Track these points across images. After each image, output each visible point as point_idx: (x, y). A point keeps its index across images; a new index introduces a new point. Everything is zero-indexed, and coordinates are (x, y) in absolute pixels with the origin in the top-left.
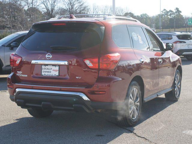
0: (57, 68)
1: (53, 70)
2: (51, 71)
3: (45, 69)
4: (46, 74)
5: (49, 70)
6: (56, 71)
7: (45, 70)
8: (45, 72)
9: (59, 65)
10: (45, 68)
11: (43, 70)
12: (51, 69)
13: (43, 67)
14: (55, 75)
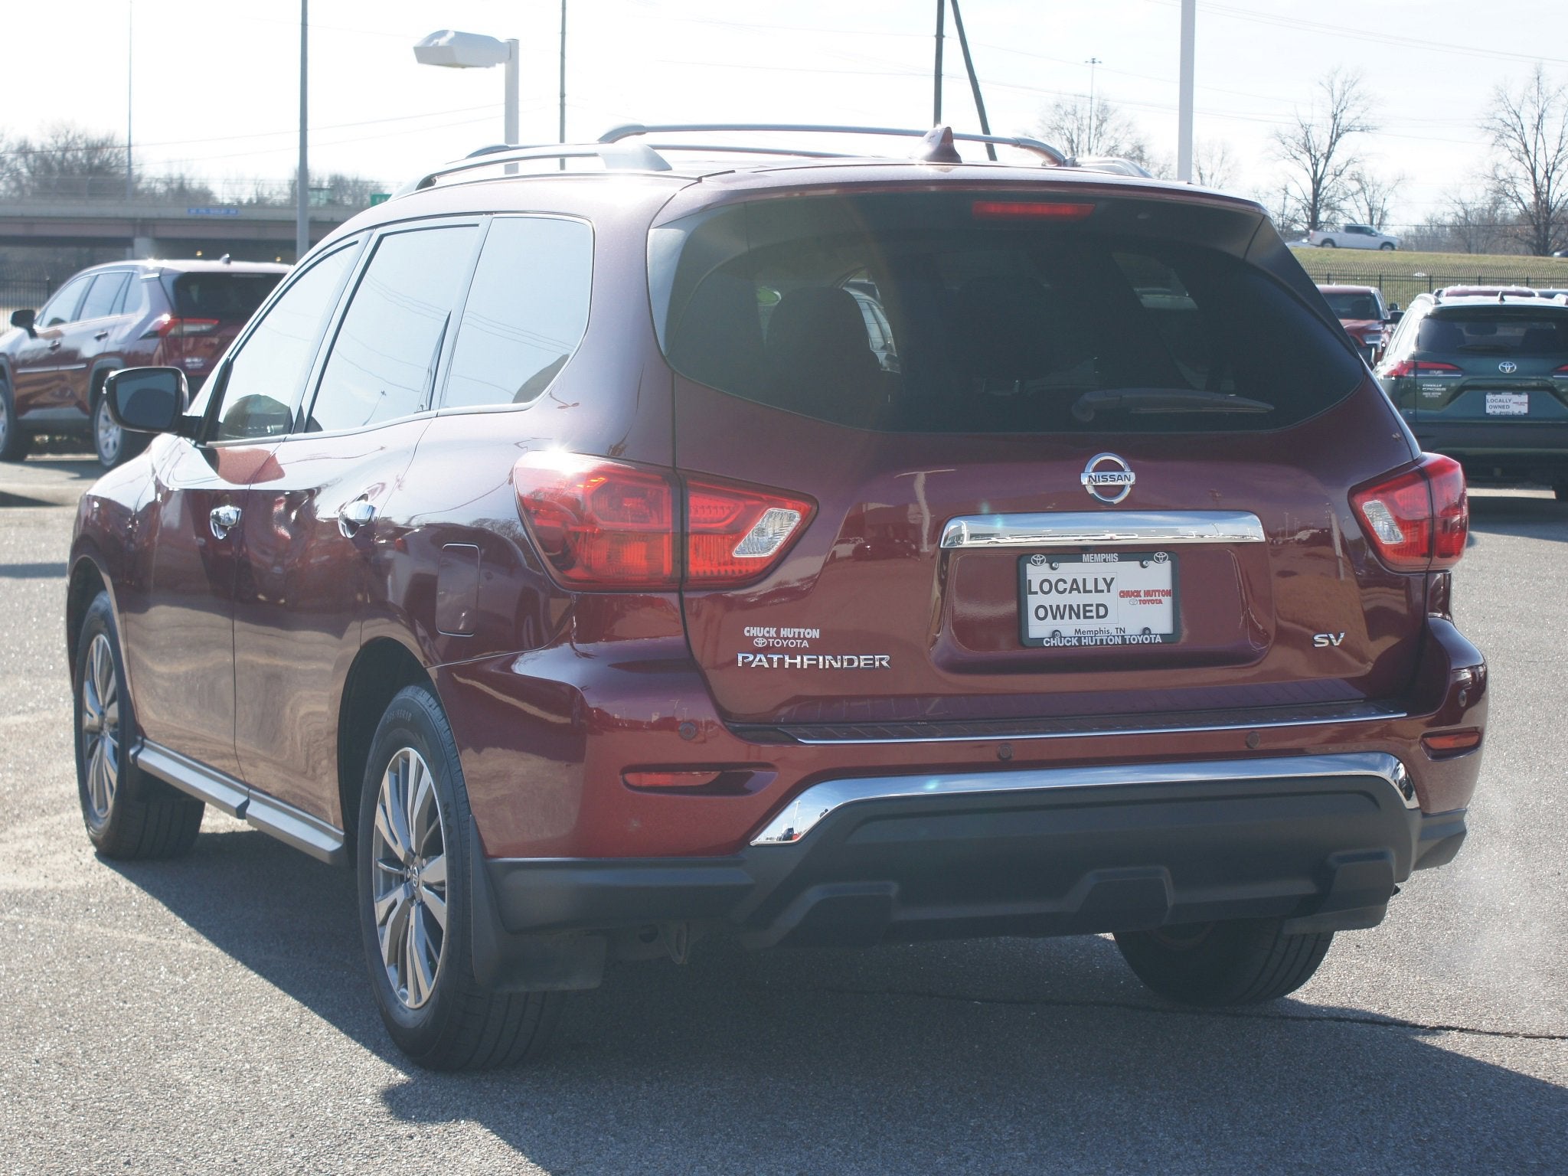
0: (1159, 574)
1: (1124, 594)
2: (1110, 599)
3: (1054, 587)
4: (1069, 627)
5: (1094, 599)
6: (1150, 597)
7: (1053, 599)
8: (1058, 613)
9: (1177, 553)
10: (1053, 577)
11: (1033, 601)
12: (1102, 586)
13: (1036, 573)
14: (1146, 631)
